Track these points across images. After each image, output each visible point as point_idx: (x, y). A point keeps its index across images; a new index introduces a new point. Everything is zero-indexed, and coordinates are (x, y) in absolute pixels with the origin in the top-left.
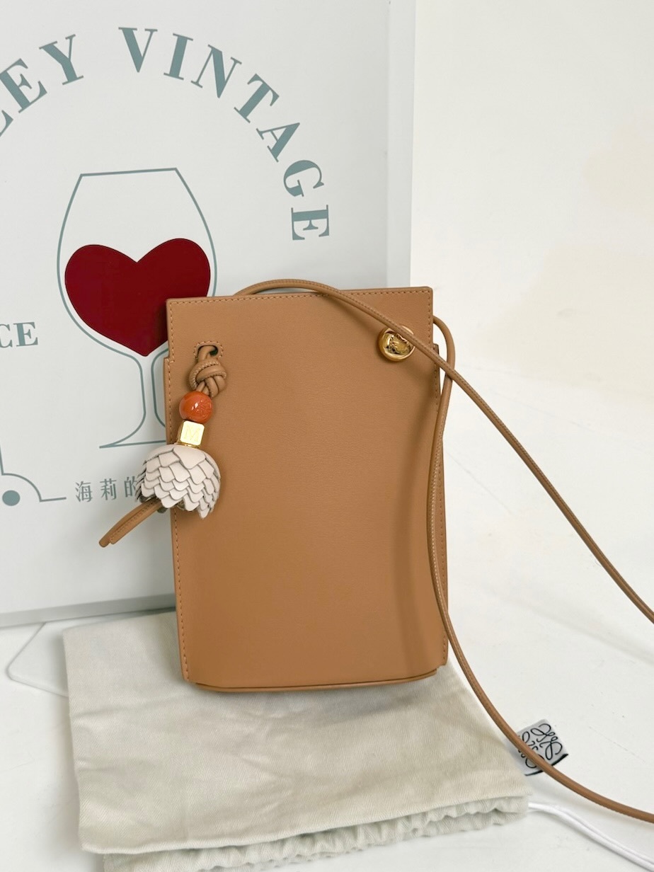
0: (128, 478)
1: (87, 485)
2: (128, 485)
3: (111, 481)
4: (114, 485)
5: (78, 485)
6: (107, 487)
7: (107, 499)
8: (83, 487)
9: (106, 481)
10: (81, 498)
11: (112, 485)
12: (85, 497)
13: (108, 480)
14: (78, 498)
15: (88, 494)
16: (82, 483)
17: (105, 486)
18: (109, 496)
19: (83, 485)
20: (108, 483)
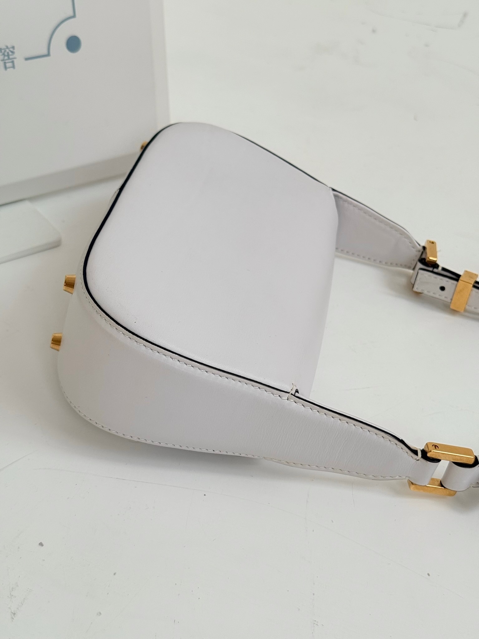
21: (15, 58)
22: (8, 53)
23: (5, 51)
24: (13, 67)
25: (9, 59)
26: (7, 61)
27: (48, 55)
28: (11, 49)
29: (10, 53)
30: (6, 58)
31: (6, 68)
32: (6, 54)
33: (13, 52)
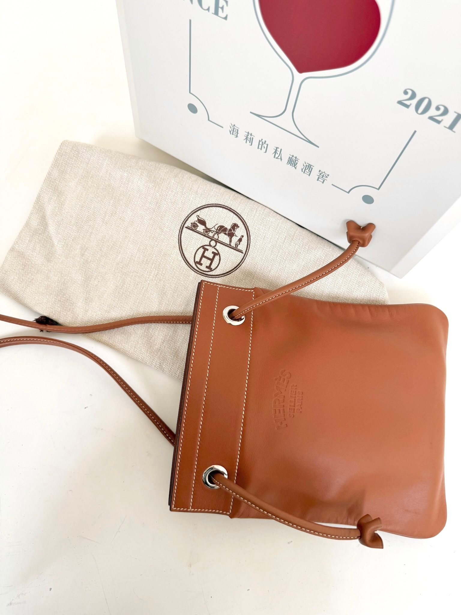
0: (262, 140)
1: (237, 128)
2: (261, 143)
3: (251, 135)
4: (253, 138)
5: (232, 125)
6: (248, 137)
7: (246, 142)
8: (234, 128)
9: (248, 133)
10: (232, 132)
11: (252, 137)
12: (234, 133)
13: (250, 133)
14: (230, 132)
15: (236, 133)
16: (234, 125)
17: (248, 135)
18: (248, 142)
19: (234, 127)
20: (249, 135)
21: (327, 180)
22: (323, 175)
23: (322, 173)
24: (323, 183)
25: (322, 177)
26: (320, 177)
27: (349, 192)
28: (327, 175)
29: (324, 176)
30: (320, 176)
31: (318, 180)
32: (322, 174)
33: (327, 177)
